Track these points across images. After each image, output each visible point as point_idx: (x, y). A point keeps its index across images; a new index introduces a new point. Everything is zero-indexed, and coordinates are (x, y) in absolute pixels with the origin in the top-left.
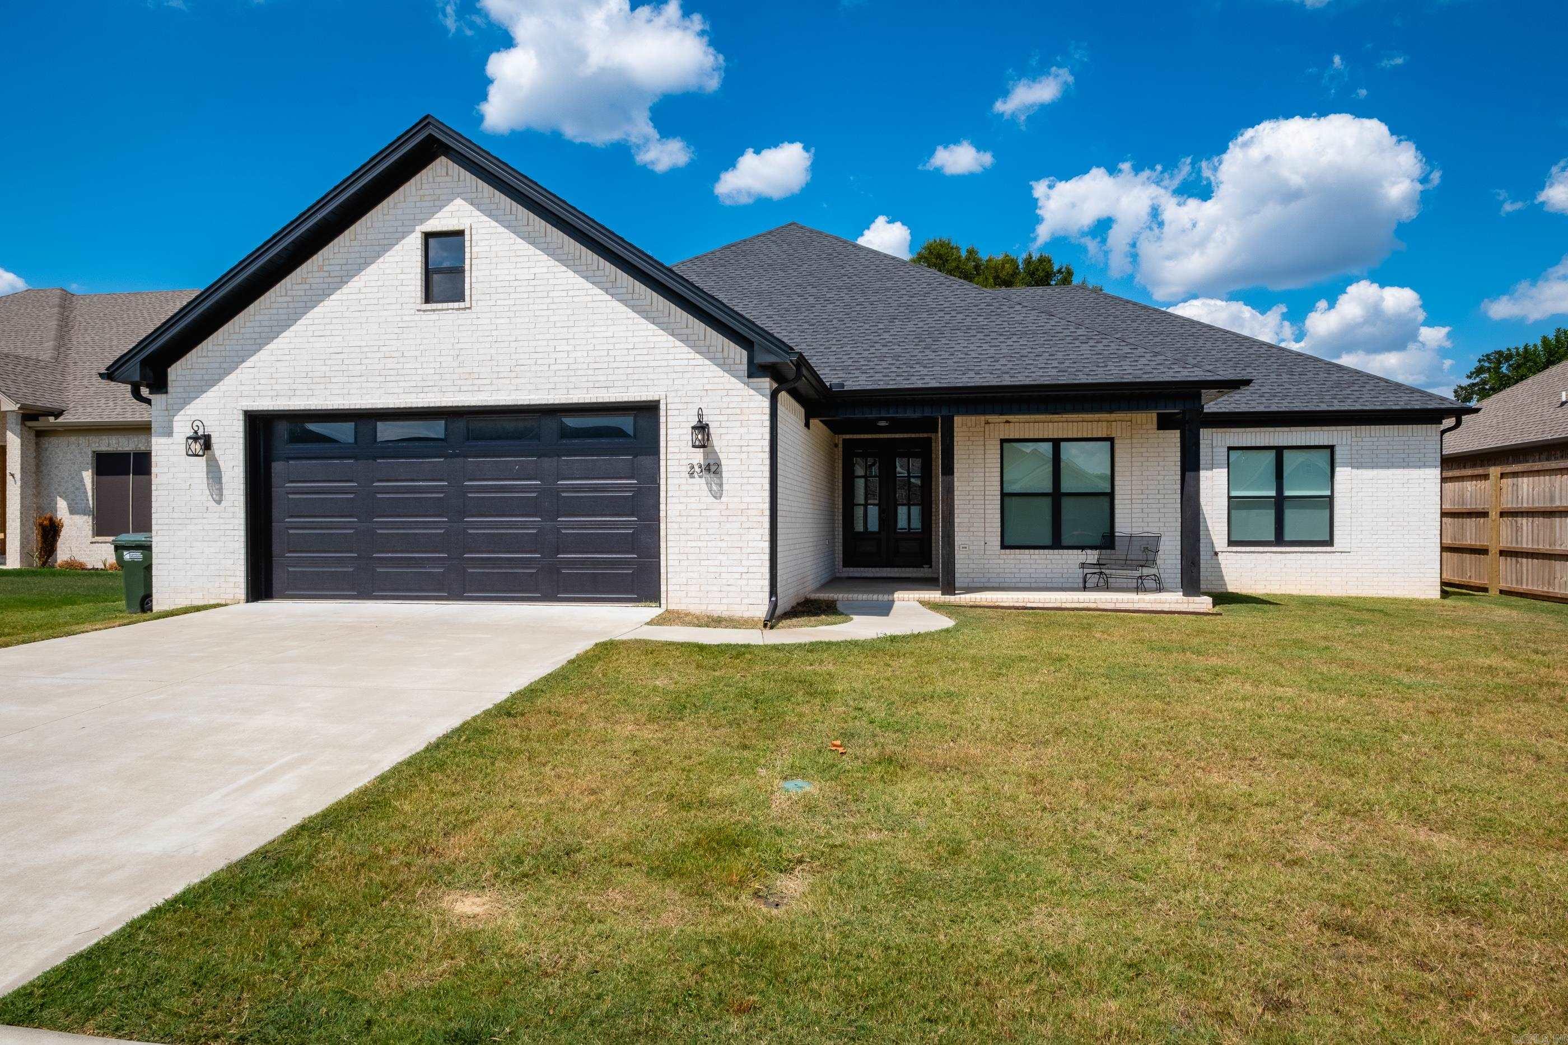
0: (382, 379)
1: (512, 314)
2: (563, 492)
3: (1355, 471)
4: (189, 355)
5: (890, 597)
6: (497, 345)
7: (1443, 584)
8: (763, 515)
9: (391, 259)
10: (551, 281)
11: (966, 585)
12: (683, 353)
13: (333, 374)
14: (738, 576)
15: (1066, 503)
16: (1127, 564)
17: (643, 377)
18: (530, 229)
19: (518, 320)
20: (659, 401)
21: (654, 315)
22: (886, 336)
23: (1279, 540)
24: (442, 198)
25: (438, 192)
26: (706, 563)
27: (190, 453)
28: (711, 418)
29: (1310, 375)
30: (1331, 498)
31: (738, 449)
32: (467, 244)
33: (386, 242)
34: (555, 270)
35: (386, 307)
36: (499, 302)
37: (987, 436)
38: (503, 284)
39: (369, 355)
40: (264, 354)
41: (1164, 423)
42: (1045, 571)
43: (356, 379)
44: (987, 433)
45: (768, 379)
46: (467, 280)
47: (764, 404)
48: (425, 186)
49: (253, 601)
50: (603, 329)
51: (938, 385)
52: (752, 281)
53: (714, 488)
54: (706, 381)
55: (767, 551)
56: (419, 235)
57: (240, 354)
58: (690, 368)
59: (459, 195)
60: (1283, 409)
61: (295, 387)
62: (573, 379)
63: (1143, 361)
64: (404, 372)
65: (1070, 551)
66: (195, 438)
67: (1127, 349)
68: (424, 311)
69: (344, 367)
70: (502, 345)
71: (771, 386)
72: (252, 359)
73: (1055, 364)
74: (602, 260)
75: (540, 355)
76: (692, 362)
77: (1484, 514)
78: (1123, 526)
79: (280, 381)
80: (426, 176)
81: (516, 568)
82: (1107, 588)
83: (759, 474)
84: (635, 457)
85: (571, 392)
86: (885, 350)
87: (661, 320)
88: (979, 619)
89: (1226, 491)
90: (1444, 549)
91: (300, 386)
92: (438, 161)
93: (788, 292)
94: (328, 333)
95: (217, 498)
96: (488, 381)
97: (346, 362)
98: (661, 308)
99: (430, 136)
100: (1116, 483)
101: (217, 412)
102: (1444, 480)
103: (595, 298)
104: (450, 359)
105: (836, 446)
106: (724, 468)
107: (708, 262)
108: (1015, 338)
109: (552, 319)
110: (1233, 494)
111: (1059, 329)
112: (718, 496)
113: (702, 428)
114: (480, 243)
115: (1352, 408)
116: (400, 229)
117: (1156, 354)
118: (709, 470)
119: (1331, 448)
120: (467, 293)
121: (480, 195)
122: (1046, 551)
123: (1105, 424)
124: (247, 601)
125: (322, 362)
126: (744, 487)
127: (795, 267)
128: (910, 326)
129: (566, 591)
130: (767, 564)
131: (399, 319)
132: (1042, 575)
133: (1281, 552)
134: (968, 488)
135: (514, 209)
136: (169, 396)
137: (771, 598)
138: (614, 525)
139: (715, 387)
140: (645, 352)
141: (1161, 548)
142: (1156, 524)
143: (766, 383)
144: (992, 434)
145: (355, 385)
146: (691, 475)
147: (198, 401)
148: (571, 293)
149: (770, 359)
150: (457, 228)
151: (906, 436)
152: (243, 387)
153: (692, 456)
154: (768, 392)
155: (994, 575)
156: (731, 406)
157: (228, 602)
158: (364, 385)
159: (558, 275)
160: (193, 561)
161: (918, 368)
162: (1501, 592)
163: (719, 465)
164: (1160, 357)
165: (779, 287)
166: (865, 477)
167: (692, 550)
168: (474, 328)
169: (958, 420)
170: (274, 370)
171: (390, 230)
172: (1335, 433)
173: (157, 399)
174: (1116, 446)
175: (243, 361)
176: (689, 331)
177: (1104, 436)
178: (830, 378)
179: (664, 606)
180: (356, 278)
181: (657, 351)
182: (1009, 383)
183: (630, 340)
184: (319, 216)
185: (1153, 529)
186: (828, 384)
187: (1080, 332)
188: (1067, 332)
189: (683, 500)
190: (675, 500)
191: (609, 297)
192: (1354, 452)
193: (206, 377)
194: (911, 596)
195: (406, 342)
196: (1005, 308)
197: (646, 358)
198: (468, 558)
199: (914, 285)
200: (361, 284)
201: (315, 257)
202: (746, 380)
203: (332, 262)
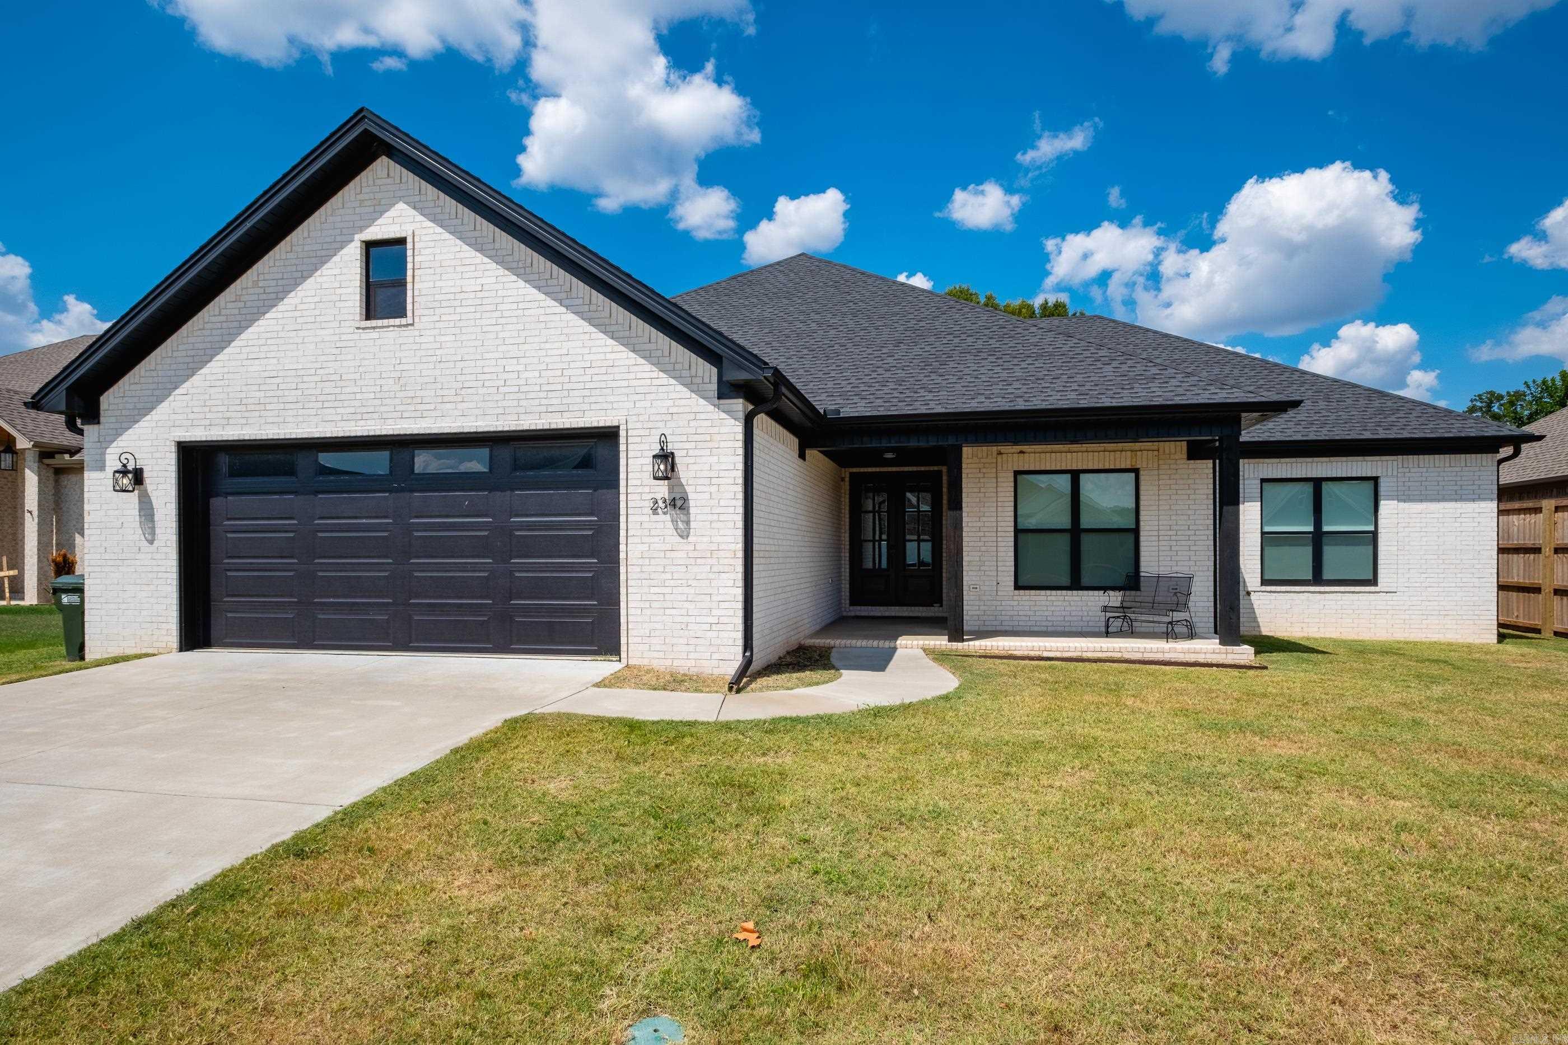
0: (320, 405)
1: (457, 331)
2: (518, 530)
3: (1402, 505)
4: (121, 382)
5: (892, 645)
6: (442, 365)
7: (1500, 625)
8: (735, 557)
9: (329, 272)
10: (500, 293)
11: (977, 628)
12: (645, 370)
13: (268, 400)
14: (707, 627)
15: (1086, 540)
16: (1154, 607)
17: (600, 399)
18: (477, 234)
19: (464, 337)
20: (618, 427)
21: (613, 328)
22: (890, 360)
23: (1318, 578)
24: (383, 202)
25: (378, 196)
26: (673, 612)
27: (118, 488)
28: (677, 446)
29: (1349, 401)
30: (1375, 535)
31: (707, 481)
32: (409, 253)
33: (324, 253)
34: (504, 279)
35: (324, 325)
36: (444, 318)
37: (999, 468)
38: (449, 296)
39: (305, 379)
40: (196, 380)
41: (1195, 452)
42: (1064, 613)
43: (292, 406)
44: (999, 464)
45: (741, 400)
46: (409, 293)
47: (738, 429)
48: (364, 190)
49: (187, 650)
50: (556, 345)
51: (943, 410)
52: (754, 309)
53: (680, 525)
54: (670, 403)
55: (740, 598)
56: (359, 244)
57: (174, 379)
58: (654, 389)
59: (400, 198)
60: (1323, 438)
61: (228, 415)
62: (523, 403)
63: (1174, 382)
64: (343, 397)
65: (1091, 593)
66: (124, 472)
67: (1154, 370)
68: (364, 329)
69: (280, 393)
70: (447, 365)
71: (745, 407)
72: (185, 385)
73: (1075, 386)
74: (555, 267)
75: (488, 377)
76: (656, 382)
77: (1537, 550)
78: (1150, 564)
79: (214, 409)
80: (365, 178)
81: (466, 615)
82: (1132, 634)
83: (731, 510)
84: (595, 491)
85: (522, 417)
86: (888, 375)
87: (621, 334)
88: (987, 677)
89: (1259, 526)
90: (1501, 588)
91: (233, 415)
92: (379, 161)
93: (791, 318)
94: (263, 355)
95: (149, 537)
96: (432, 407)
97: (281, 387)
98: (620, 321)
99: (366, 131)
100: (1142, 518)
101: (148, 443)
102: (1500, 512)
103: (548, 311)
104: (391, 381)
105: (843, 479)
106: (692, 503)
107: (712, 292)
108: (1029, 361)
109: (501, 335)
110: (1267, 529)
111: (1078, 350)
112: (684, 535)
113: (666, 457)
114: (423, 252)
115: (1399, 436)
116: (338, 238)
117: (1189, 375)
118: (674, 506)
119: (1375, 480)
120: (409, 307)
121: (423, 198)
122: (1064, 592)
123: (1129, 453)
124: (181, 650)
125: (256, 388)
126: (714, 525)
127: (800, 294)
128: (917, 350)
129: (519, 642)
130: (740, 613)
131: (337, 338)
132: (1059, 619)
133: (1320, 592)
134: (979, 524)
135: (460, 211)
136: (101, 426)
137: (745, 652)
138: (571, 568)
139: (681, 410)
140: (603, 370)
141: (1193, 589)
142: (1186, 563)
143: (739, 405)
144: (1005, 466)
145: (290, 412)
146: (655, 511)
147: (130, 431)
148: (521, 306)
149: (743, 376)
150: (398, 235)
151: (915, 469)
152: (176, 416)
153: (657, 489)
154: (741, 415)
155: (1007, 618)
156: (699, 431)
157: (161, 650)
158: (301, 412)
159: (507, 286)
160: (123, 606)
161: (922, 393)
162: (1556, 634)
163: (685, 499)
164: (1192, 378)
165: (782, 314)
166: (874, 512)
167: (655, 597)
168: (417, 346)
169: (967, 451)
170: (207, 397)
171: (328, 240)
172: (1379, 463)
173: (89, 430)
174: (1142, 478)
175: (176, 388)
176: (652, 346)
177: (1129, 467)
178: (823, 403)
179: (624, 661)
180: (293, 294)
181: (616, 370)
182: (1023, 408)
183: (586, 357)
184: (248, 225)
185: (1182, 569)
186: (822, 411)
187: (1102, 353)
188: (1087, 354)
189: (646, 540)
190: (637, 540)
191: (564, 310)
192: (1400, 484)
193: (139, 406)
194: (915, 643)
195: (345, 364)
196: (1019, 330)
197: (605, 378)
198: (414, 604)
199: (923, 310)
200: (297, 301)
201: (249, 272)
202: (716, 401)
203: (267, 277)
